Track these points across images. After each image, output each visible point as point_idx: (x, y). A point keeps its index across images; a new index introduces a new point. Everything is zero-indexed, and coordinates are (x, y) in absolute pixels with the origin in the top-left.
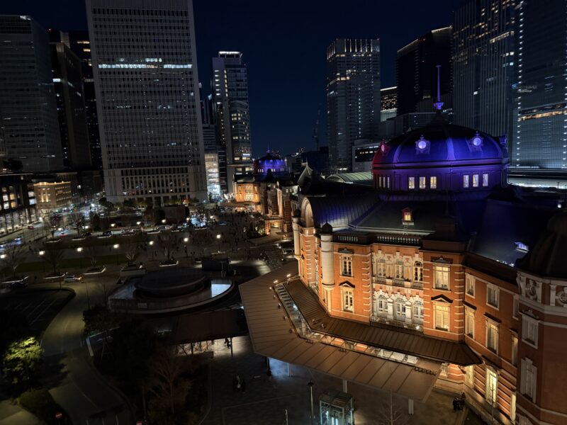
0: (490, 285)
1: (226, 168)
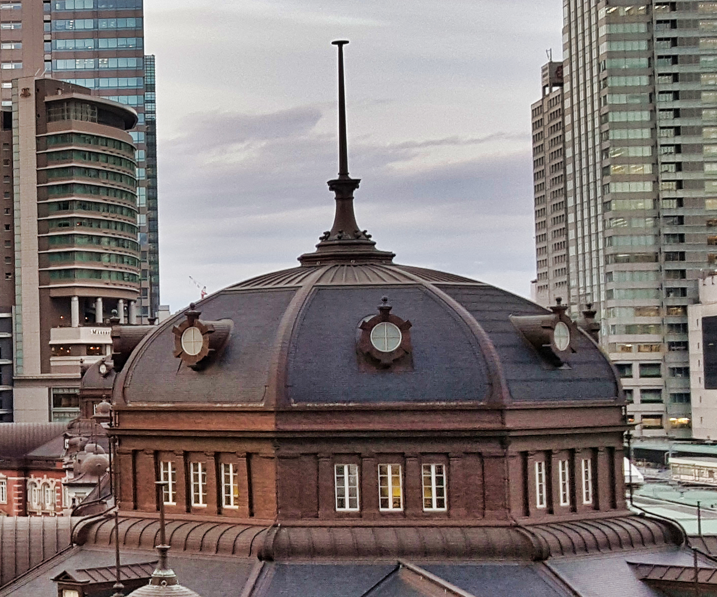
1: (10, 393)
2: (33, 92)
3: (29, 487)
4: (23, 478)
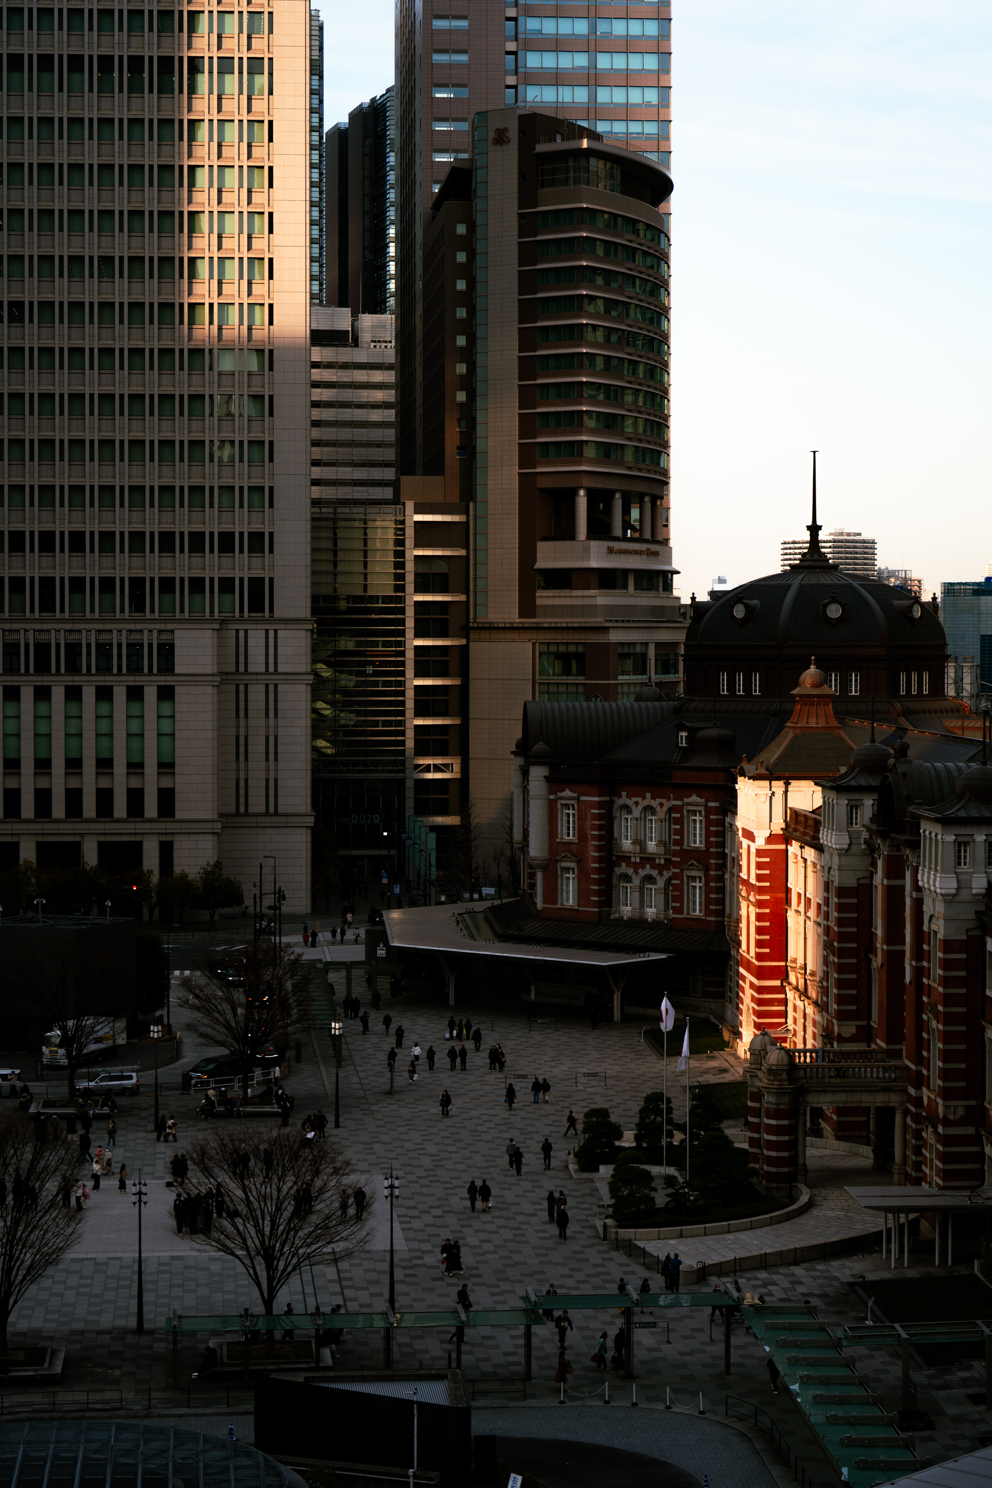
1: (464, 651)
2: (514, 134)
3: (616, 813)
4: (607, 799)
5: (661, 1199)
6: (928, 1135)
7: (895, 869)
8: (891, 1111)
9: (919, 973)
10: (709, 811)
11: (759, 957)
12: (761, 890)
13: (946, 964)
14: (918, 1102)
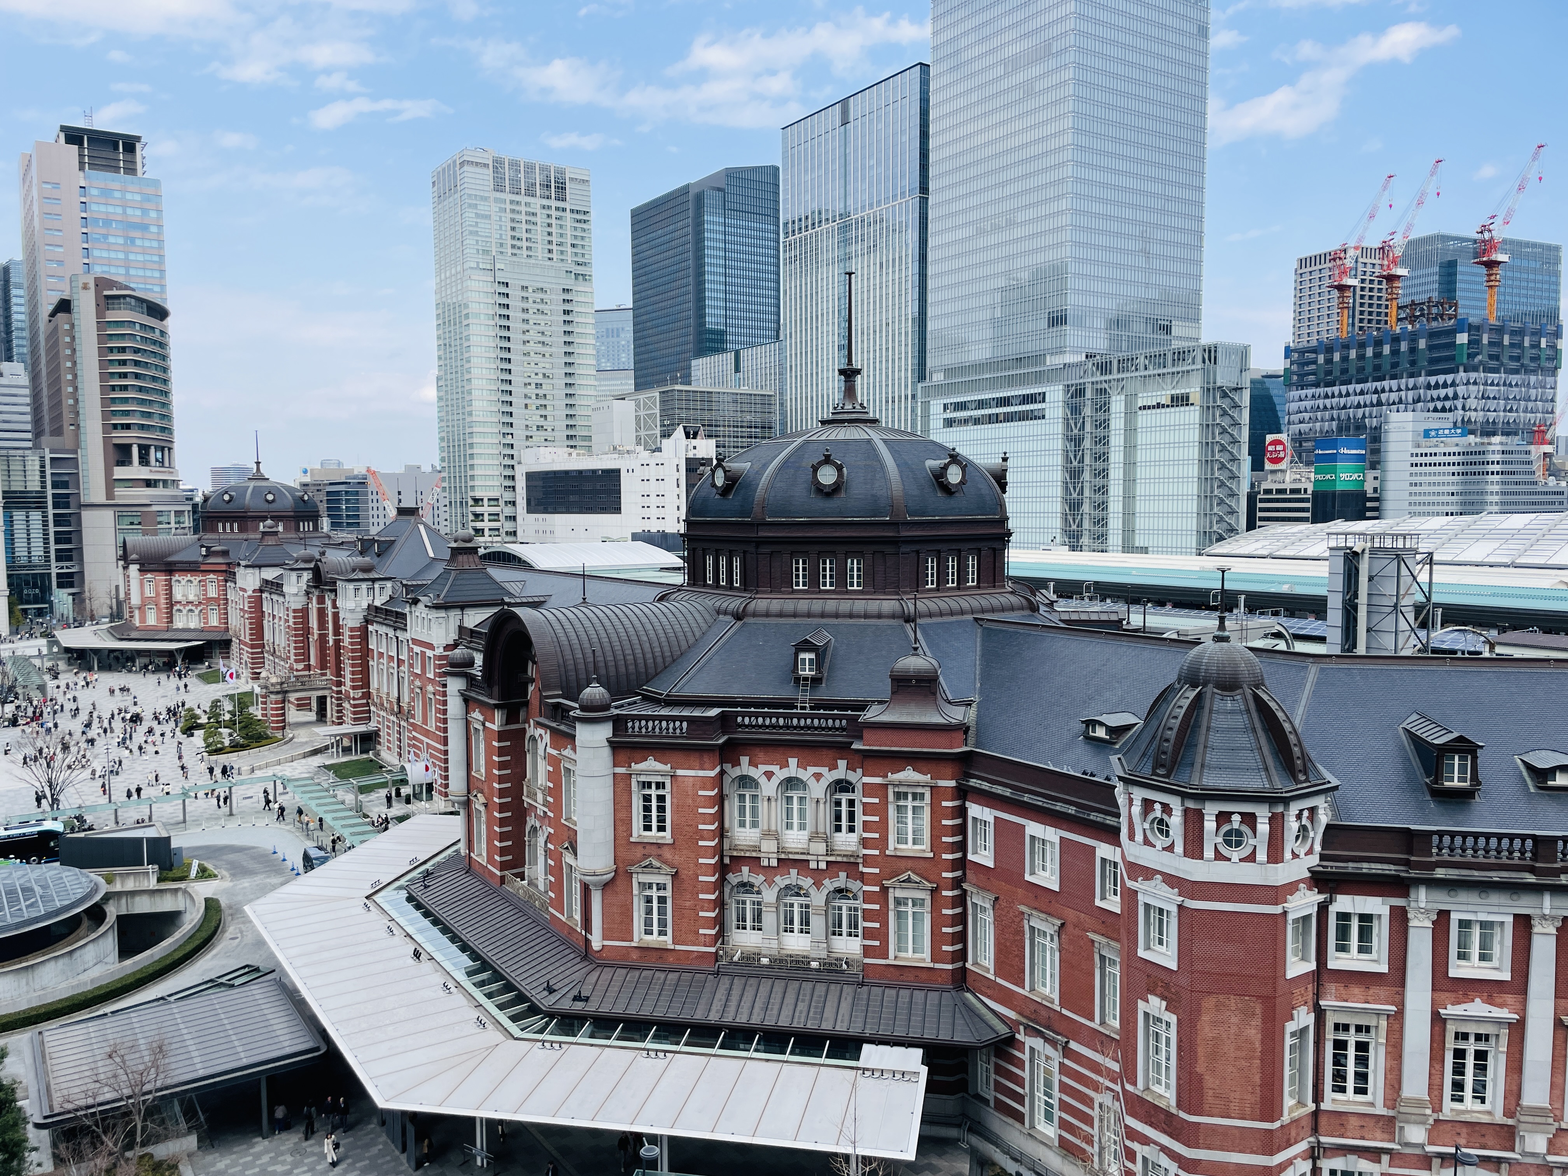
0: (1033, 828)
1: (79, 515)
2: (92, 285)
3: (174, 583)
4: (169, 577)
5: (227, 743)
6: (346, 705)
7: (321, 600)
8: (325, 697)
9: (337, 642)
10: (219, 581)
11: (251, 640)
12: (251, 613)
13: (351, 637)
14: (340, 692)
